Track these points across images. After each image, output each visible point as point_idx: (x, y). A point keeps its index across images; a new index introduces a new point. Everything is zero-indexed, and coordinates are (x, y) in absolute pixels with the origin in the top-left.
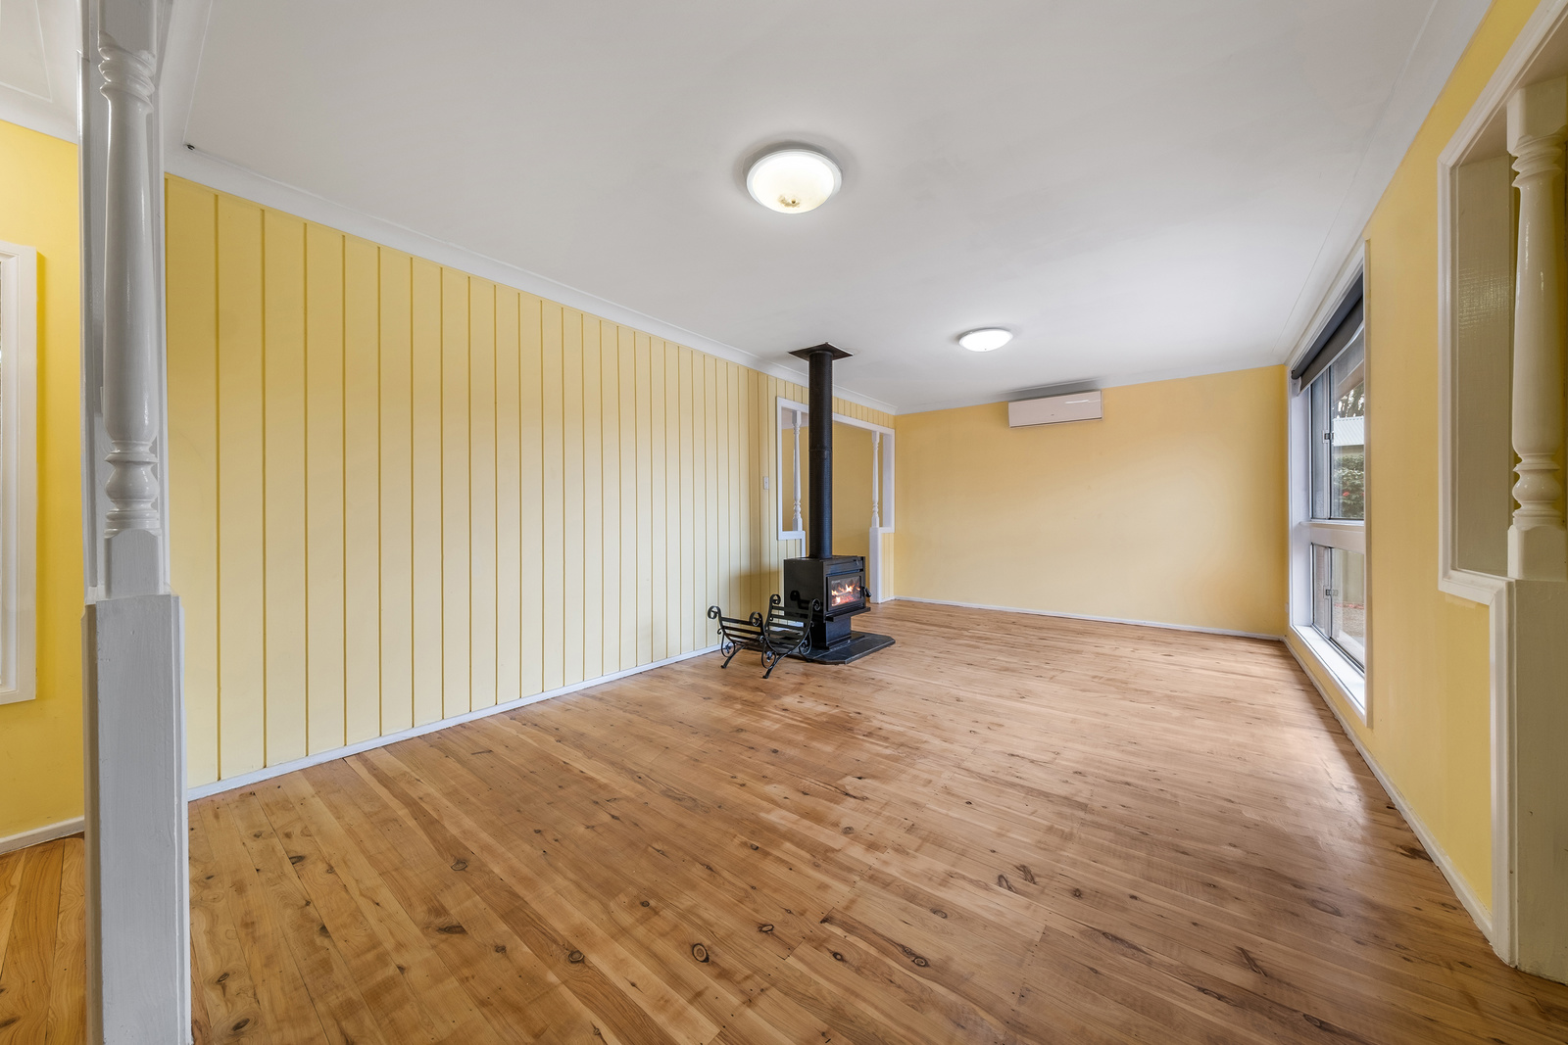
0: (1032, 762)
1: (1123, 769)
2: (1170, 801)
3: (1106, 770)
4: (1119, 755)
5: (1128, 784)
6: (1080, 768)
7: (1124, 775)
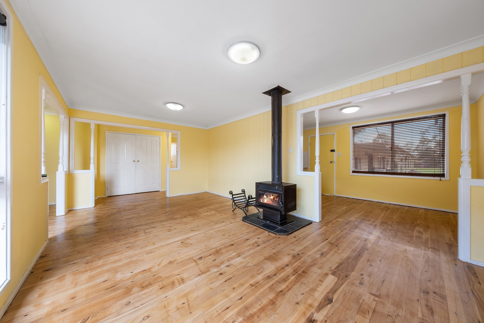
0: (148, 229)
1: (126, 238)
2: (111, 237)
3: (130, 236)
4: (130, 241)
5: (123, 236)
6: (137, 233)
7: (125, 237)
